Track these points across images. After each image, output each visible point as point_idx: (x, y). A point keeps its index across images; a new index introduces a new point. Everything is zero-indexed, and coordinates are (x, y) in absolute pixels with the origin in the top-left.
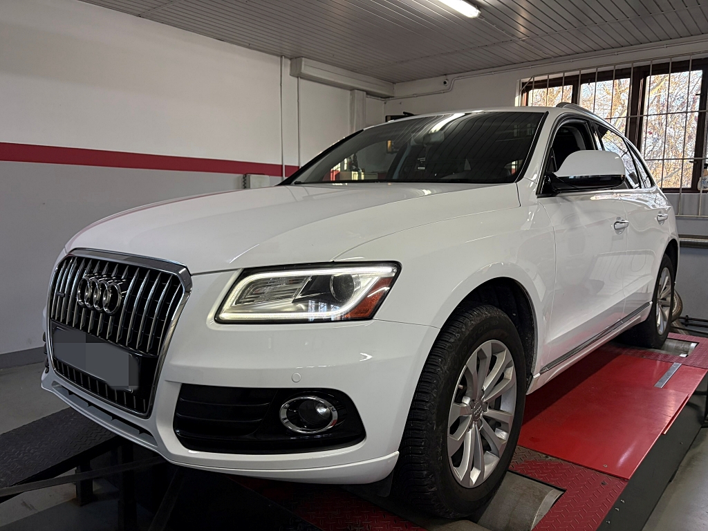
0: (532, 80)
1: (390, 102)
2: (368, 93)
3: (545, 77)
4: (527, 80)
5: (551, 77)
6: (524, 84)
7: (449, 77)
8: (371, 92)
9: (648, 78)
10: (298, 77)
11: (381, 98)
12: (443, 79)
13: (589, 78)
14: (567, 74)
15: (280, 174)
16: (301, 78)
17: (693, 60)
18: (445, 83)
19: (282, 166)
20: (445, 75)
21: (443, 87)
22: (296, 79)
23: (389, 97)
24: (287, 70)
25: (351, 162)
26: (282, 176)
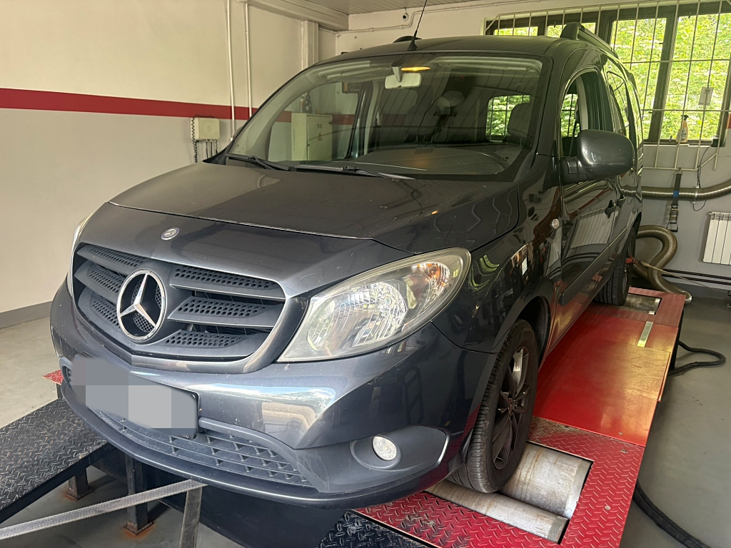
0: (497, 19)
1: (344, 35)
2: (320, 26)
3: (511, 17)
4: (493, 18)
5: (518, 16)
6: (488, 23)
7: (410, 11)
8: (323, 23)
9: (615, 23)
11: (334, 30)
12: (403, 12)
13: (555, 20)
14: (534, 14)
15: (229, 116)
17: (659, 7)
18: (404, 17)
19: (231, 107)
20: (405, 8)
21: (403, 22)
23: (341, 30)
25: (304, 102)
26: (231, 118)
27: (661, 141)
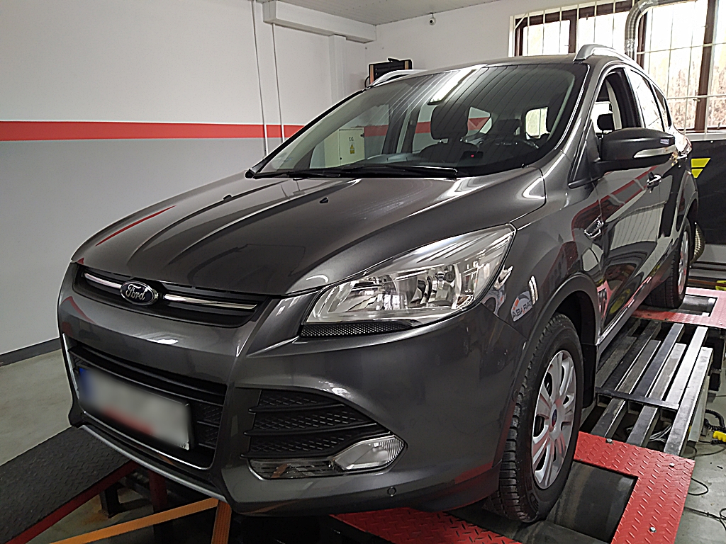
0: (526, 16)
2: (349, 38)
3: (541, 13)
4: (522, 16)
5: (548, 11)
6: (517, 21)
7: (436, 15)
8: (351, 37)
10: (272, 24)
11: (362, 42)
12: (429, 17)
13: (587, 12)
14: (564, 9)
15: (262, 135)
16: (276, 25)
18: (431, 22)
19: (263, 125)
20: (431, 13)
21: (430, 27)
22: (271, 26)
23: (370, 41)
24: (260, 16)
26: (264, 137)
27: (708, 129)
